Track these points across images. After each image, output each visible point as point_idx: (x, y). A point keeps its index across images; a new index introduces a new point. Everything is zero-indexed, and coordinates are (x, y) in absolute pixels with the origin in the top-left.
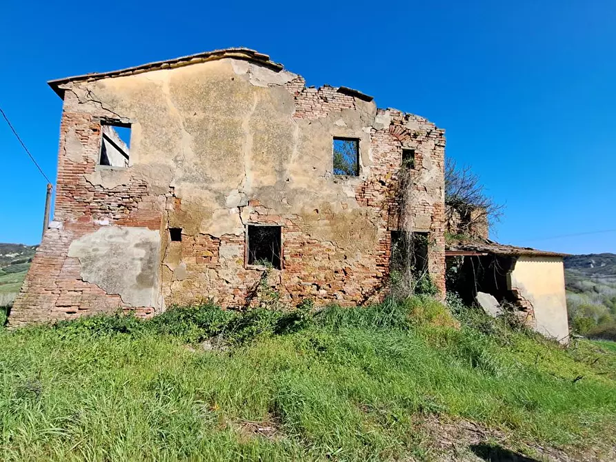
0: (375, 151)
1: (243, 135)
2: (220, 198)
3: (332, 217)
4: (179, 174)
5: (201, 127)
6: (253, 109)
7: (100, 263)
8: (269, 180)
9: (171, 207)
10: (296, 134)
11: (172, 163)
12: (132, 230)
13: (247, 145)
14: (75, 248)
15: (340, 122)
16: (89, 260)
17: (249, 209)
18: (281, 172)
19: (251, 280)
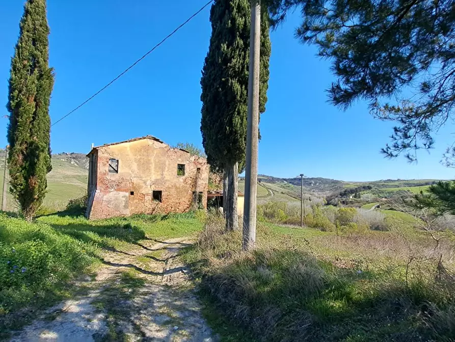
0: (189, 168)
1: (151, 163)
2: (145, 182)
3: (177, 188)
4: (133, 175)
5: (139, 161)
6: (154, 155)
7: (112, 203)
8: (159, 177)
9: (131, 185)
10: (167, 163)
11: (131, 173)
12: (121, 193)
13: (153, 166)
14: (105, 198)
15: (180, 159)
16: (109, 202)
17: (153, 186)
18: (162, 175)
19: (153, 206)
